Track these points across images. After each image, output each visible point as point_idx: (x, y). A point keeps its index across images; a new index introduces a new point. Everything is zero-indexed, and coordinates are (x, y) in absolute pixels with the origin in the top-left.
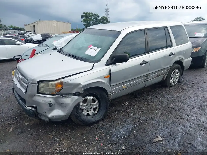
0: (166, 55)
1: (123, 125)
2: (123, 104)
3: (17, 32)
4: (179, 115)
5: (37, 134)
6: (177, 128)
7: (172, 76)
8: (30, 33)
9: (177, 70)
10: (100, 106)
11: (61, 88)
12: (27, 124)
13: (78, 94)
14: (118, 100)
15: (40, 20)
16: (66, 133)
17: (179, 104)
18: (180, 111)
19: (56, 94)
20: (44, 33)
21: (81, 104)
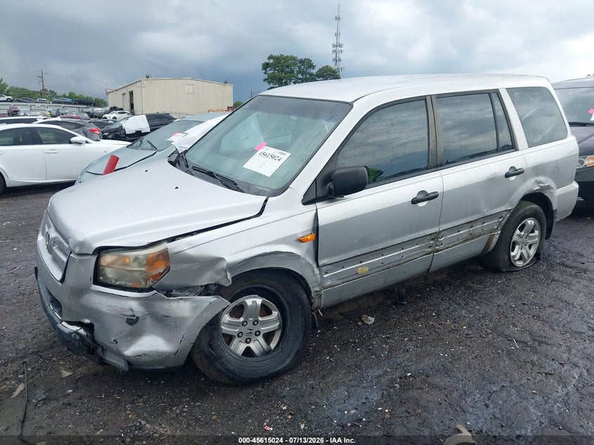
0: (495, 173)
1: (354, 389)
2: (360, 323)
3: (84, 110)
4: (533, 363)
5: (90, 405)
6: (525, 403)
7: (515, 238)
8: (119, 113)
9: (530, 222)
10: (283, 326)
11: (165, 270)
12: (66, 374)
13: (214, 288)
14: (346, 309)
15: (148, 77)
16: (178, 406)
17: (536, 326)
18: (539, 349)
19: (148, 286)
20: (156, 112)
21: (226, 318)
